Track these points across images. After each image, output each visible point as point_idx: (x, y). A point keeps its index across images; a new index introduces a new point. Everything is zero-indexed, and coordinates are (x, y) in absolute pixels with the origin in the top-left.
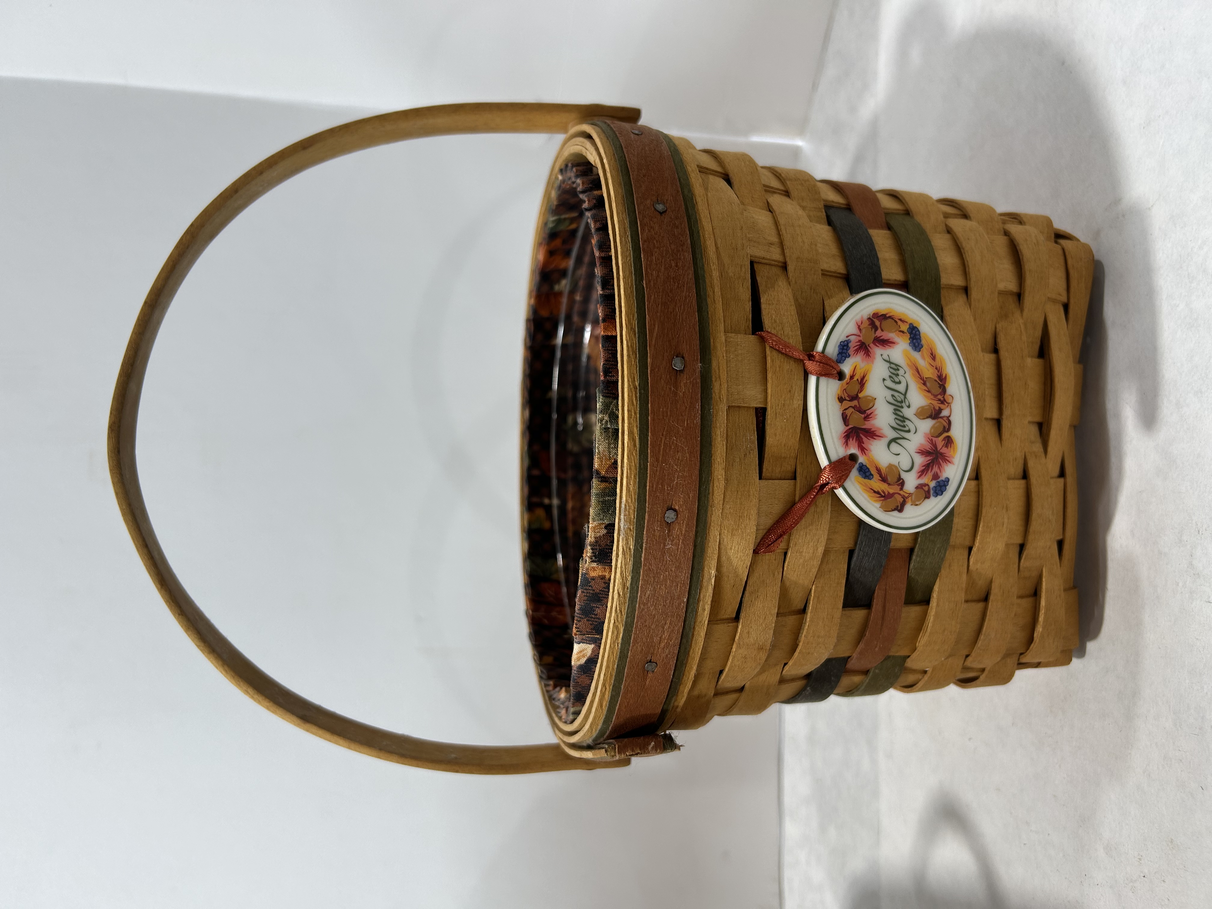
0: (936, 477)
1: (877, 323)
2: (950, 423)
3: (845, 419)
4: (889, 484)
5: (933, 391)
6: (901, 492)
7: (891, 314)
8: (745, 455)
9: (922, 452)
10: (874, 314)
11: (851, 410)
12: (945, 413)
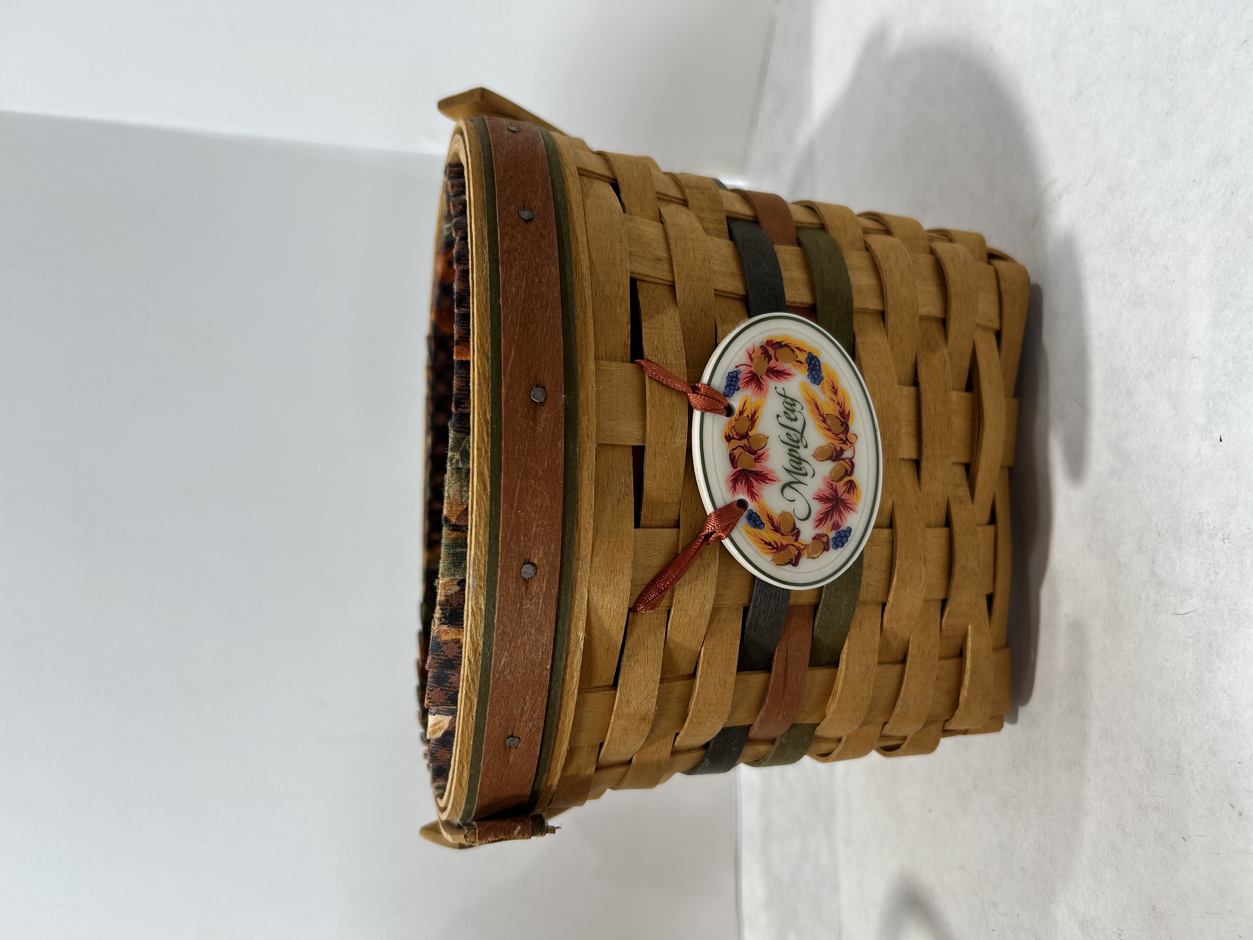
0: (836, 526)
1: (771, 352)
2: (852, 465)
3: (733, 460)
4: (782, 535)
5: (834, 429)
6: (796, 544)
7: (787, 342)
8: (619, 500)
9: (821, 498)
10: (767, 341)
11: (740, 450)
12: (847, 454)
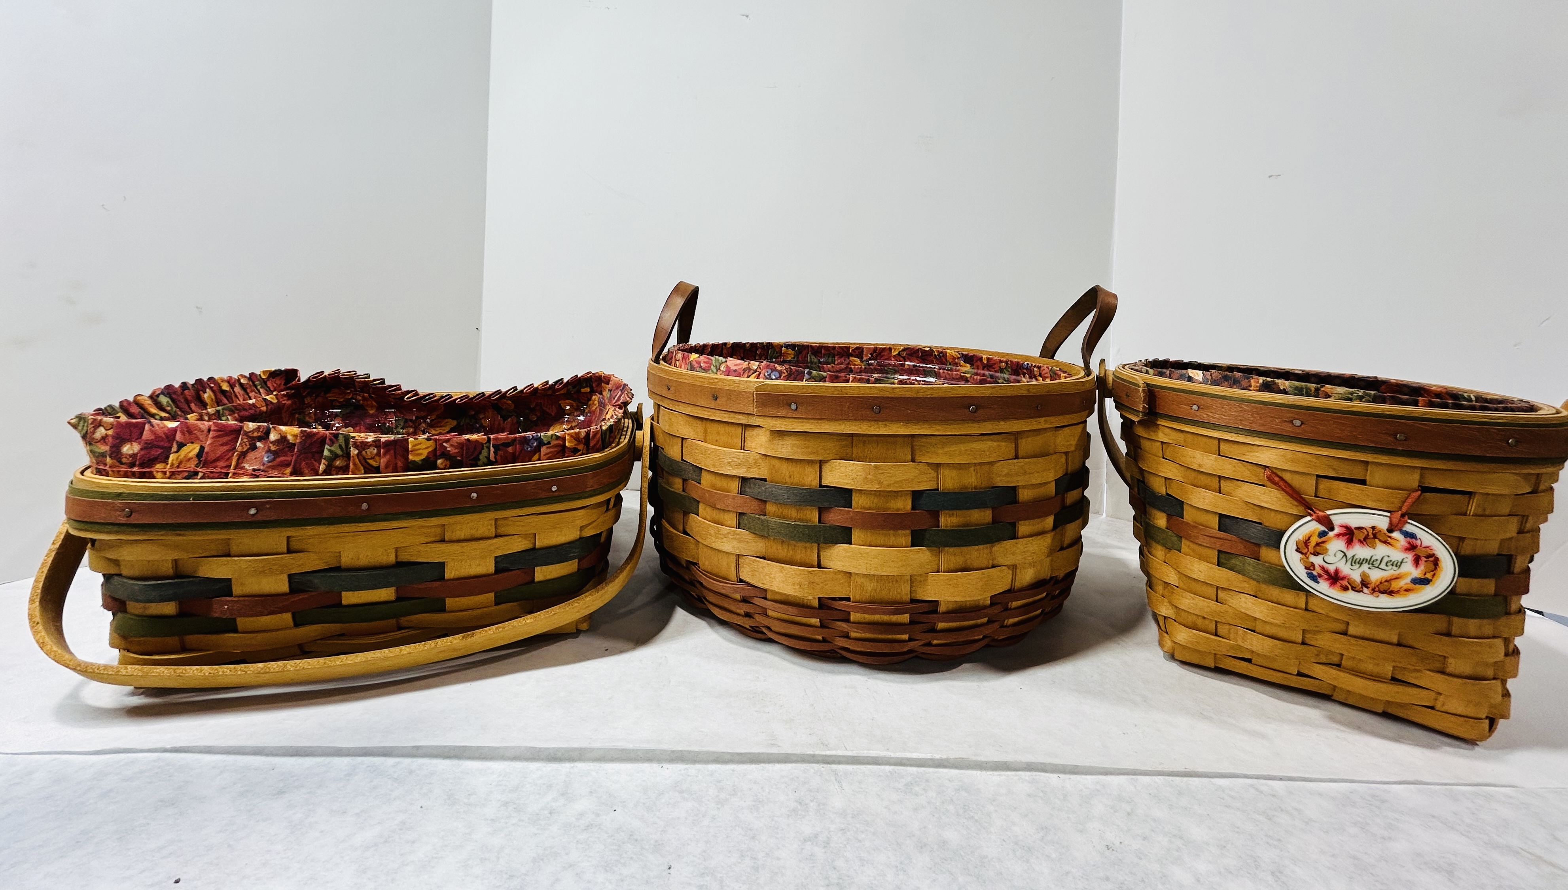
0: (1320, 576)
1: (1431, 559)
2: (1358, 592)
3: (1360, 528)
4: (1314, 547)
5: (1382, 586)
7: (1438, 569)
8: (1334, 469)
10: (1438, 558)
11: (1366, 533)
12: (1365, 590)
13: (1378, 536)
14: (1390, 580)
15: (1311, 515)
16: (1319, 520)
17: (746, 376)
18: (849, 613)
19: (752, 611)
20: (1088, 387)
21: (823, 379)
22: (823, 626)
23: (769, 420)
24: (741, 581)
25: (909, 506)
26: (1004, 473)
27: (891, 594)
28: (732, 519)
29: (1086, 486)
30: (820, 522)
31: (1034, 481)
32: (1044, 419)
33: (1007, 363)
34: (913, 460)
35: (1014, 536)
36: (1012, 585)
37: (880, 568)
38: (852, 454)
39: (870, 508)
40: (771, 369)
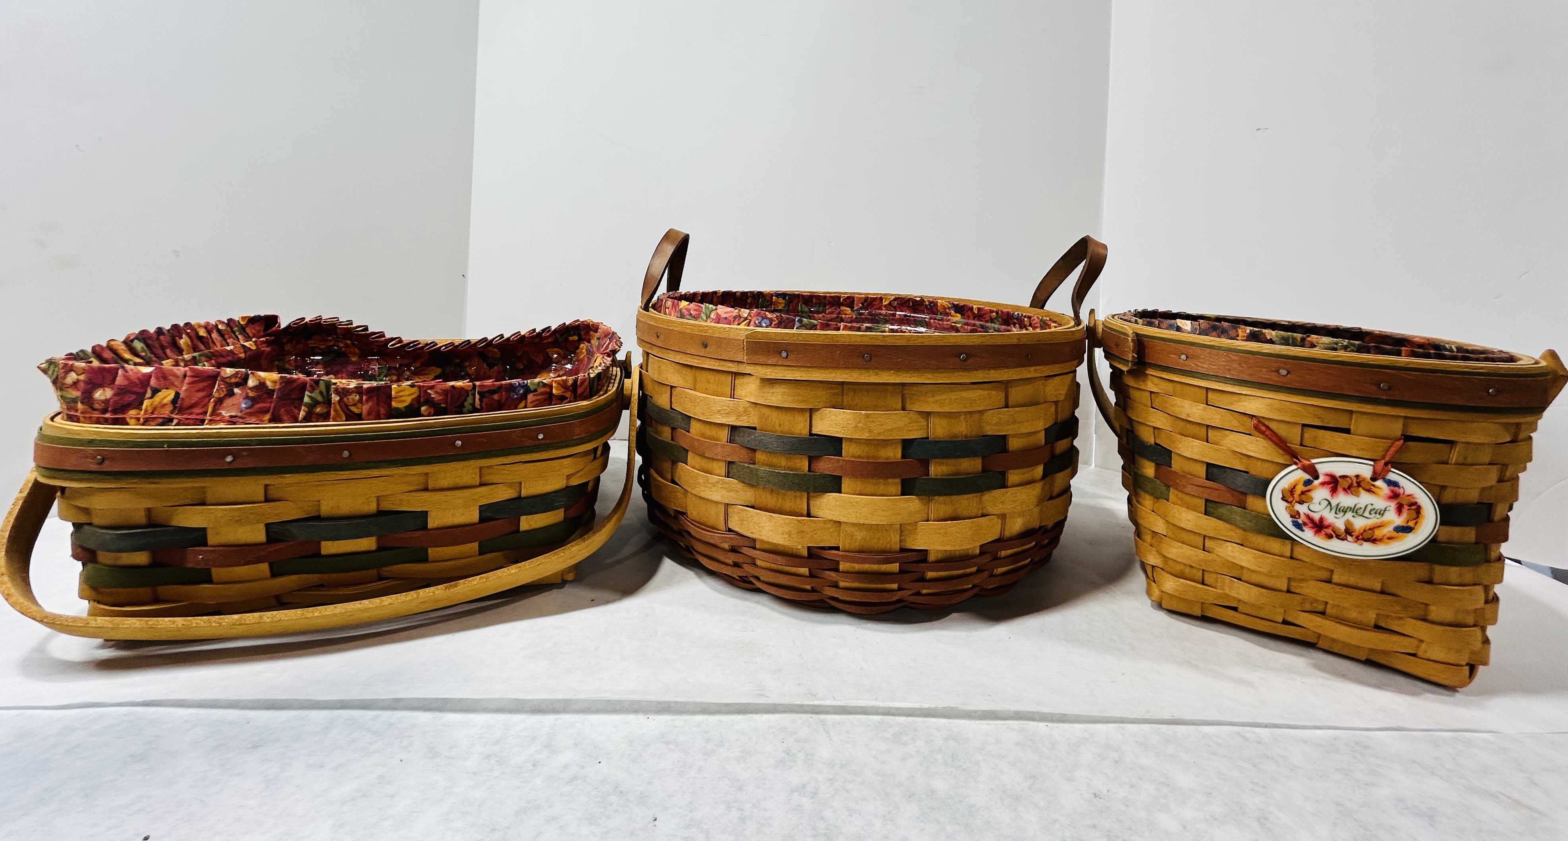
3: (1344, 477)
7: (1420, 517)
9: (1322, 519)
10: (1420, 506)
13: (1362, 484)
14: (1374, 528)
15: (1296, 464)
16: (1305, 469)
17: (737, 323)
18: (838, 562)
19: (741, 561)
20: (1078, 336)
21: (814, 327)
22: (812, 575)
23: (759, 368)
24: (730, 530)
25: (899, 455)
26: (994, 422)
27: (881, 542)
28: (721, 468)
29: (1075, 435)
30: (809, 470)
31: (1024, 430)
32: (1034, 368)
33: (997, 313)
34: (904, 409)
35: (1004, 485)
36: (1001, 534)
37: (869, 516)
38: (843, 402)
39: (859, 457)
40: (762, 317)
